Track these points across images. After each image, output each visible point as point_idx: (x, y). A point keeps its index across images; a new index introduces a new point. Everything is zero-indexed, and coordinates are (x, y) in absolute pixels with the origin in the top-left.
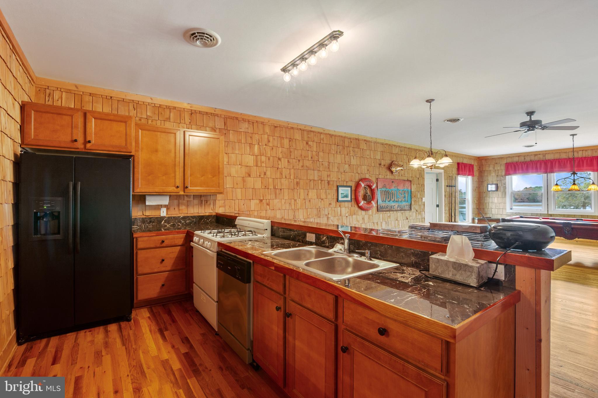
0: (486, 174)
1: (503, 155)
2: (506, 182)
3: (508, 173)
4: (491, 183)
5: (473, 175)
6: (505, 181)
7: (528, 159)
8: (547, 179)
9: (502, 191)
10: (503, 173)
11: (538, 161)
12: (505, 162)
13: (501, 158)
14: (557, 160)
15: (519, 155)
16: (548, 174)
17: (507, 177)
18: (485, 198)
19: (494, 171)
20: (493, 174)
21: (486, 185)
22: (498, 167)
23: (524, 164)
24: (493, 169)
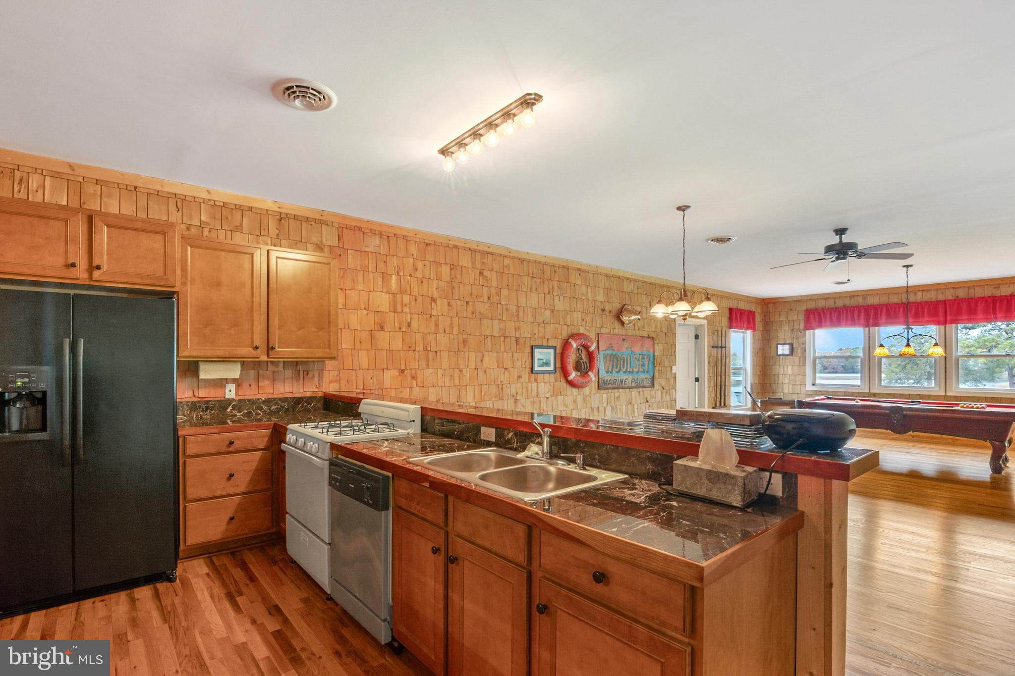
0: (774, 328)
1: (801, 296)
2: (805, 341)
3: (808, 326)
4: (783, 342)
5: (754, 329)
6: (804, 339)
7: (840, 303)
9: (799, 356)
10: (802, 326)
11: (856, 306)
12: (805, 309)
13: (799, 300)
14: (884, 305)
15: (826, 297)
16: (871, 328)
17: (807, 332)
18: (774, 367)
19: (787, 322)
20: (786, 328)
21: (774, 346)
22: (794, 315)
23: (835, 311)
24: (785, 319)
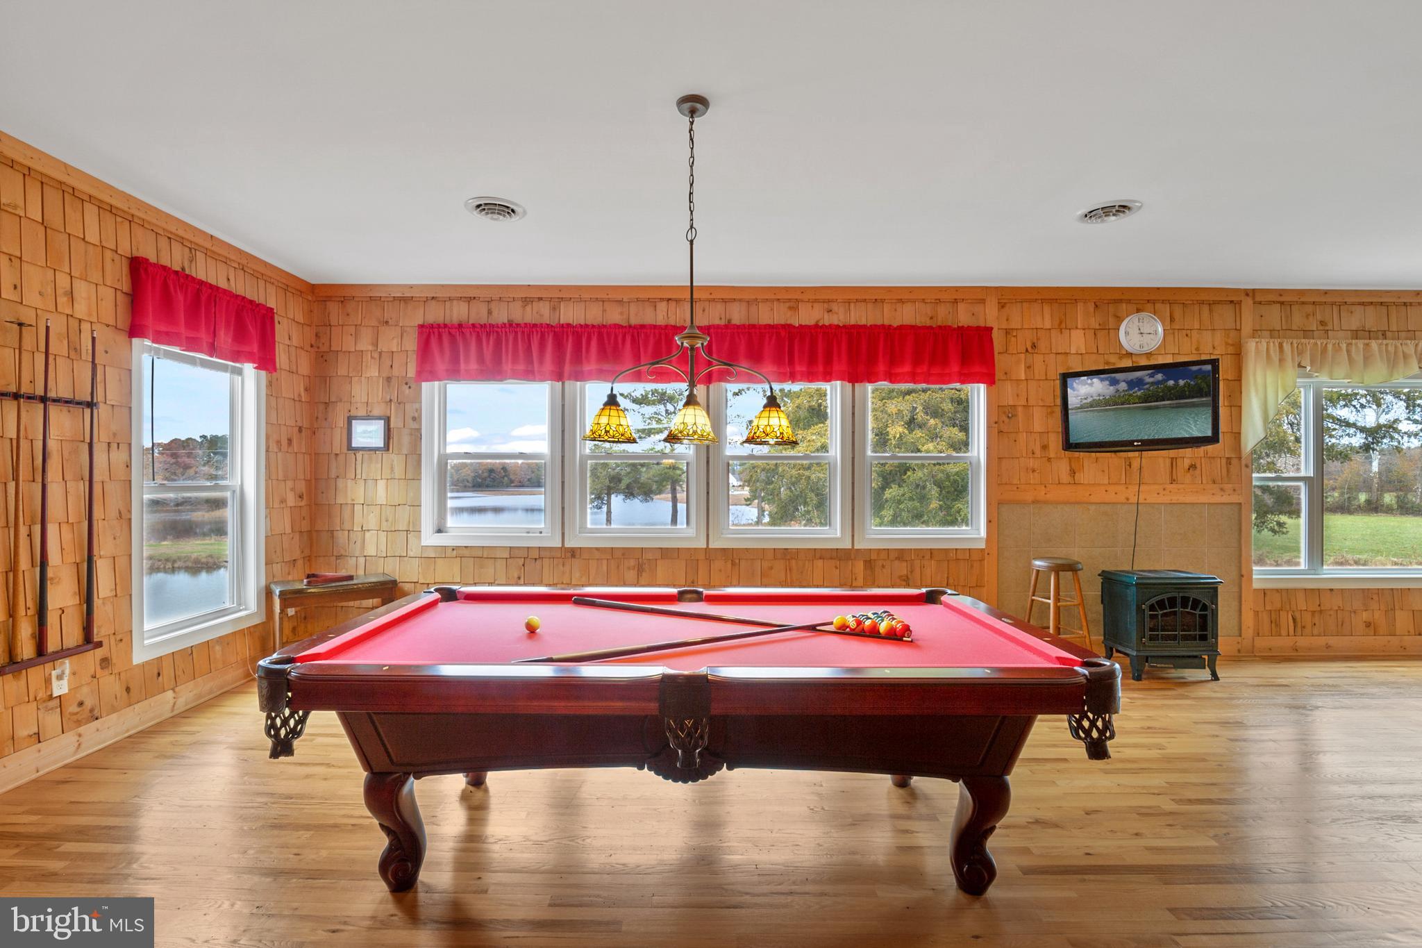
0: (342, 371)
1: (411, 287)
2: (419, 410)
3: (426, 371)
4: (364, 413)
5: (266, 361)
6: (417, 406)
8: (563, 406)
9: (405, 451)
10: (412, 372)
11: (536, 326)
12: (420, 322)
13: (404, 299)
14: (593, 326)
15: (469, 295)
16: (567, 383)
17: (425, 386)
18: (340, 483)
19: (376, 355)
20: (373, 372)
21: (341, 422)
22: (393, 338)
23: (488, 335)
24: (370, 348)
